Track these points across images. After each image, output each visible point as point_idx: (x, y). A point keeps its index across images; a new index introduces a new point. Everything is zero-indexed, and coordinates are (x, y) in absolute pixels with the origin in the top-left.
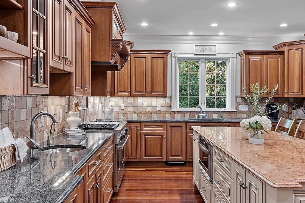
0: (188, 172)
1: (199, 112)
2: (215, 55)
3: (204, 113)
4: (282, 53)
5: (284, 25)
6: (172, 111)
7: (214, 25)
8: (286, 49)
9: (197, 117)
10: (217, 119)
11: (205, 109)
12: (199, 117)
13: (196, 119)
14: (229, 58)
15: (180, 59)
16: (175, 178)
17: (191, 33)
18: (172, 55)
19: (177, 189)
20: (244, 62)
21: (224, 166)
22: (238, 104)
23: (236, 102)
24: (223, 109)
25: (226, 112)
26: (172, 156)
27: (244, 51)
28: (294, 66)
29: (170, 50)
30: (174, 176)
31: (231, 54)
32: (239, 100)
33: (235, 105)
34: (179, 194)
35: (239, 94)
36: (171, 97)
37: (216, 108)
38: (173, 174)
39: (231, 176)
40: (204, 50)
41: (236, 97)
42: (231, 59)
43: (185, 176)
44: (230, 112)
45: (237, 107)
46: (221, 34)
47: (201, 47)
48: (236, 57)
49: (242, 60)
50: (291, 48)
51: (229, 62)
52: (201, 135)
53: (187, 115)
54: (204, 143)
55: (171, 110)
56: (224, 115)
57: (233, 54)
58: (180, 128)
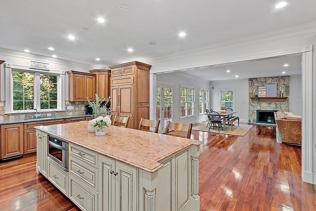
0: (28, 164)
1: (35, 113)
2: (49, 71)
3: (39, 114)
4: (95, 75)
5: (98, 59)
6: (6, 114)
7: (51, 49)
8: (97, 73)
9: (32, 117)
10: (51, 117)
11: (39, 110)
12: (35, 118)
13: (32, 119)
14: (60, 74)
15: (13, 70)
16: (16, 173)
17: (27, 51)
18: (5, 65)
19: (21, 183)
20: (72, 78)
21: (84, 158)
22: (67, 106)
23: (65, 104)
24: (55, 110)
25: (58, 111)
26: (8, 153)
27: (72, 71)
28: (102, 83)
29: (4, 61)
30: (14, 171)
31: (61, 72)
32: (68, 103)
33: (64, 106)
34: (25, 188)
35: (67, 99)
36: (5, 102)
37: (49, 109)
38: (11, 169)
39: (96, 166)
40: (39, 66)
41: (65, 101)
42: (61, 75)
43: (26, 168)
44: (61, 111)
45: (66, 108)
46: (54, 56)
47: (36, 63)
48: (65, 74)
49: (70, 77)
50: (100, 73)
51: (60, 77)
52: (49, 134)
53: (23, 117)
54: (56, 140)
55: (4, 113)
56: (56, 114)
57: (63, 72)
58: (17, 128)
